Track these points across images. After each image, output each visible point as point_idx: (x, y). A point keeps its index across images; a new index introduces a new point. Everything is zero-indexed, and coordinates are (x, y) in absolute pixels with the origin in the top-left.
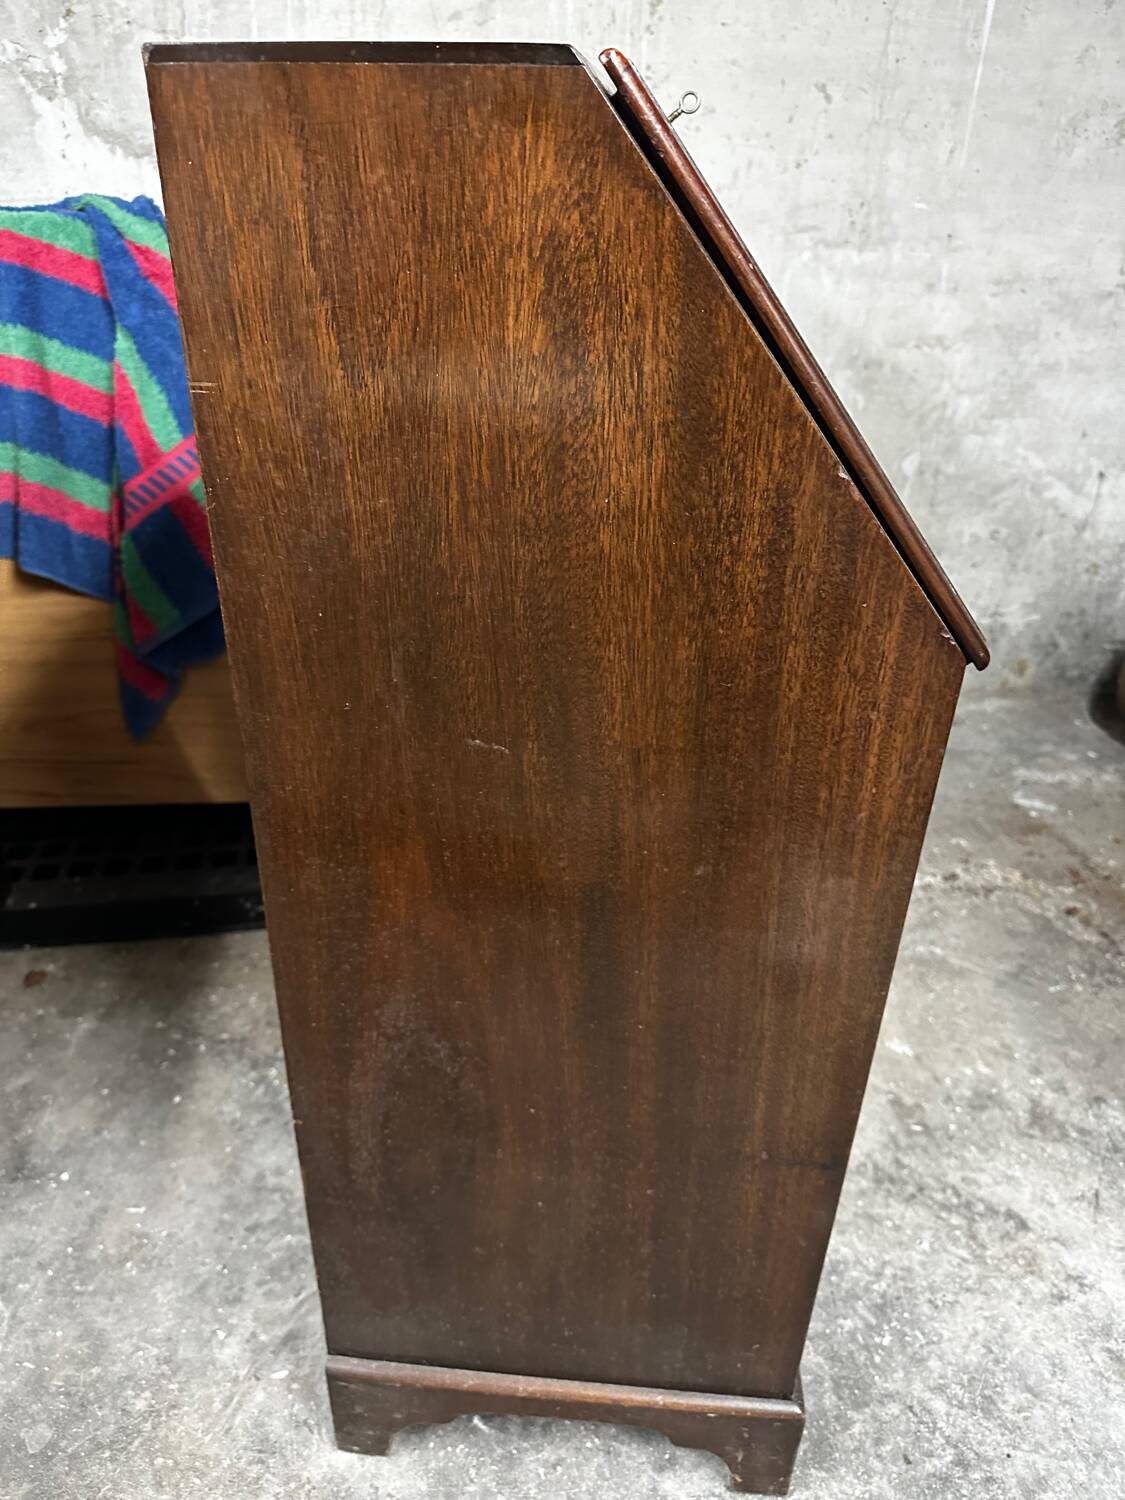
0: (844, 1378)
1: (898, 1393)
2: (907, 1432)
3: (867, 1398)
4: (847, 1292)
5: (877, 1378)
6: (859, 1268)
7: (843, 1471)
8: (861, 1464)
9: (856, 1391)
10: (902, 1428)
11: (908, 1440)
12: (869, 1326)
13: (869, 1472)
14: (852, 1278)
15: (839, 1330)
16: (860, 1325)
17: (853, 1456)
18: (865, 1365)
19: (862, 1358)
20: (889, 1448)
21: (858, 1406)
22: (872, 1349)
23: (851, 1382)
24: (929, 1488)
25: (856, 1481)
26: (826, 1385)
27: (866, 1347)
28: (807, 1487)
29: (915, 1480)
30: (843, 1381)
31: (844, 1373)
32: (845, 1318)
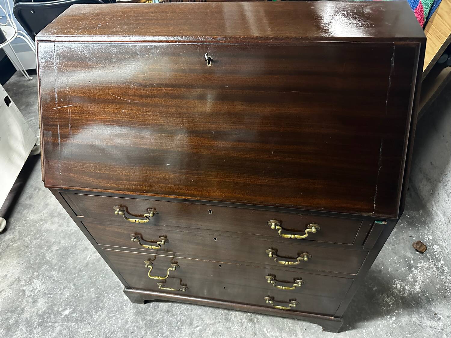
0: (152, 323)
1: (146, 335)
2: (138, 335)
3: (147, 327)
4: (173, 331)
5: (151, 331)
6: (179, 336)
7: (134, 317)
8: (134, 321)
9: (149, 325)
10: (139, 334)
11: (136, 334)
12: (163, 334)
13: (132, 323)
14: (176, 333)
15: (163, 325)
16: (164, 331)
17: (136, 320)
18: (154, 329)
19: (156, 329)
20: (136, 329)
21: (146, 324)
22: (157, 332)
23: (151, 324)
24: (126, 336)
25: (131, 319)
26: (152, 318)
27: (158, 331)
28: (133, 308)
29: (128, 333)
30: (151, 322)
31: (153, 323)
32: (166, 328)
